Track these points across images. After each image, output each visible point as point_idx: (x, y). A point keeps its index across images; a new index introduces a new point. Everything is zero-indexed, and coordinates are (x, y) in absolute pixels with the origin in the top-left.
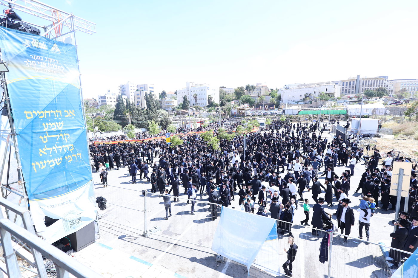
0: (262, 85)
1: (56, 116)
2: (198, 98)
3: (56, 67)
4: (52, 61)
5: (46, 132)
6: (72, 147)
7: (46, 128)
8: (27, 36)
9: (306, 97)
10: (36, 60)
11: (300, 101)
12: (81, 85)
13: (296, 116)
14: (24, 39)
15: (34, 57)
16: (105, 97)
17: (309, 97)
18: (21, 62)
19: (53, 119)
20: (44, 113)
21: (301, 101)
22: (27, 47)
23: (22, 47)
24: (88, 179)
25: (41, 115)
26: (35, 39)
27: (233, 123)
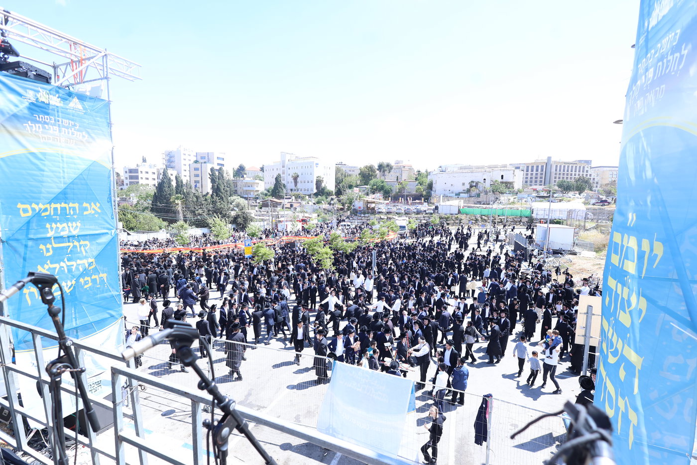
0: (404, 164)
1: (70, 213)
2: (299, 179)
3: (74, 134)
4: (69, 124)
5: (51, 238)
6: (92, 262)
7: (52, 231)
8: (32, 85)
9: (471, 186)
10: (43, 122)
11: (462, 193)
12: (113, 163)
13: (456, 216)
14: (25, 89)
15: (39, 117)
16: (136, 171)
17: (475, 186)
18: (19, 125)
19: (64, 217)
20: (51, 208)
21: (464, 193)
22: (31, 101)
23: (22, 102)
24: (117, 316)
25: (46, 210)
26: (43, 90)
27: (356, 224)
